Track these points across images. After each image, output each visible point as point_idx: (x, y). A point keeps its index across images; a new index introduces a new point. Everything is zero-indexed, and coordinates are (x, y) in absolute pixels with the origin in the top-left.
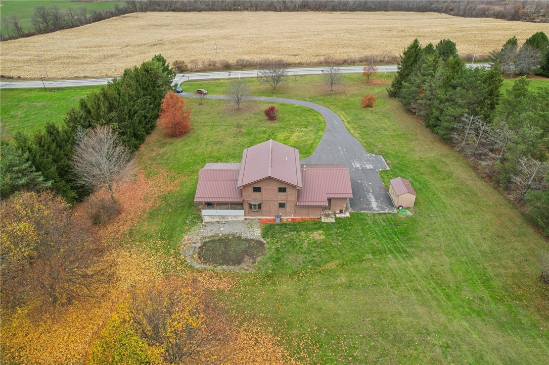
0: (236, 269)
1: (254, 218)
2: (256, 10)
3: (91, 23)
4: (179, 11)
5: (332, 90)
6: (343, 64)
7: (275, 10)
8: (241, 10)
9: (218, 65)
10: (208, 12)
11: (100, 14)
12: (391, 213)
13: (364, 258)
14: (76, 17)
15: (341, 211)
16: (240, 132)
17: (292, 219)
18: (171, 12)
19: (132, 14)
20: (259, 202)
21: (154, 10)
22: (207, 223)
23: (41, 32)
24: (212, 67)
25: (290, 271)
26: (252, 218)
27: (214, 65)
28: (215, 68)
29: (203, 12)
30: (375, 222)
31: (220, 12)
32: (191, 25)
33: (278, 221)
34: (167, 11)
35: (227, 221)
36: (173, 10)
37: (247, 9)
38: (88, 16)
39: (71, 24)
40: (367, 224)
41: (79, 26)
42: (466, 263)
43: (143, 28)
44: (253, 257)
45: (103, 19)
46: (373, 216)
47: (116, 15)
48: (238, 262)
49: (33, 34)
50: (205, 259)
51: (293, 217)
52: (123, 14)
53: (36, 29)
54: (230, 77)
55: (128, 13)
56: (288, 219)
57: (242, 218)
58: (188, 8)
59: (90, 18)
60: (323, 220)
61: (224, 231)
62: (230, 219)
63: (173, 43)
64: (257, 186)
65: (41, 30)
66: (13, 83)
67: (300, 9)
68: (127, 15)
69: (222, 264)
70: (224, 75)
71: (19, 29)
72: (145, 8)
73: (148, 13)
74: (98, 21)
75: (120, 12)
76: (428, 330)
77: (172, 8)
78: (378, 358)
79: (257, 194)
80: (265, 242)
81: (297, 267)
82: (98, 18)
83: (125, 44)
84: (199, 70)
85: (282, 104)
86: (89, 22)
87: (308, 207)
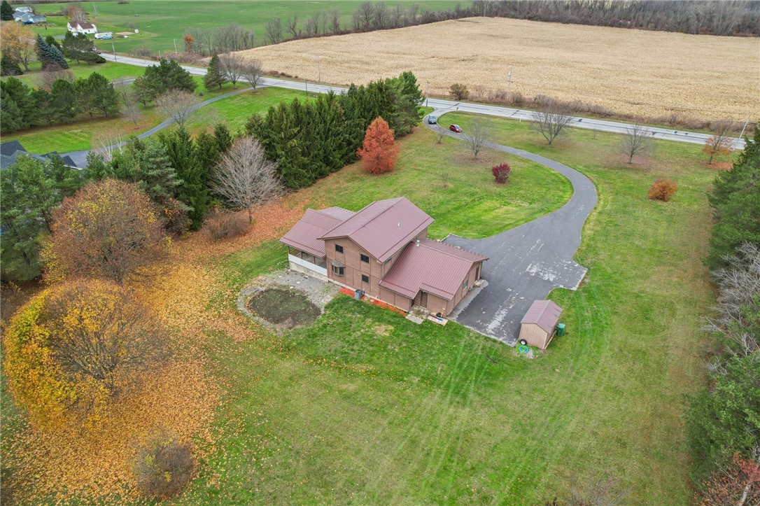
0: (268, 325)
1: (338, 283)
2: (655, 29)
3: (417, 25)
4: (537, 20)
5: (630, 163)
6: (702, 128)
7: (688, 31)
8: (630, 27)
9: (508, 97)
10: (577, 26)
11: (433, 15)
12: (503, 344)
13: (405, 379)
14: (403, 16)
15: (439, 315)
16: (445, 186)
17: (376, 301)
18: (526, 21)
19: (475, 18)
20: (341, 266)
21: (505, 16)
22: (292, 271)
23: (358, 30)
24: (499, 99)
25: (312, 352)
26: (336, 282)
27: (502, 98)
28: (504, 101)
29: (569, 25)
30: (470, 346)
31: (595, 27)
32: (537, 40)
33: (357, 297)
34: (522, 19)
35: (311, 277)
36: (530, 18)
37: (641, 26)
38: (418, 16)
39: (394, 25)
40: (457, 343)
41: (402, 27)
42: (527, 450)
43: (471, 37)
44: (296, 321)
45: (434, 21)
46: (476, 338)
47: (454, 18)
48: (277, 321)
49: (348, 32)
50: (254, 305)
51: (376, 298)
52: (463, 17)
53: (355, 27)
54: (513, 116)
55: (469, 16)
56: (371, 298)
57: (326, 280)
58: (552, 17)
59: (419, 19)
60: (408, 317)
61: (297, 284)
62: (314, 276)
63: (487, 61)
64: (340, 244)
65: (359, 29)
66: (287, 82)
67: (734, 33)
68: (467, 19)
69: (262, 316)
70: (507, 112)
71: (336, 25)
72: (493, 12)
73: (496, 19)
74: (428, 23)
75: (460, 14)
76: (364, 486)
77: (530, 15)
78: (278, 477)
79: (338, 254)
80: (323, 312)
81: (325, 353)
82: (429, 19)
83: (432, 54)
84: (481, 100)
85: (536, 166)
86: (416, 23)
87: (395, 293)
